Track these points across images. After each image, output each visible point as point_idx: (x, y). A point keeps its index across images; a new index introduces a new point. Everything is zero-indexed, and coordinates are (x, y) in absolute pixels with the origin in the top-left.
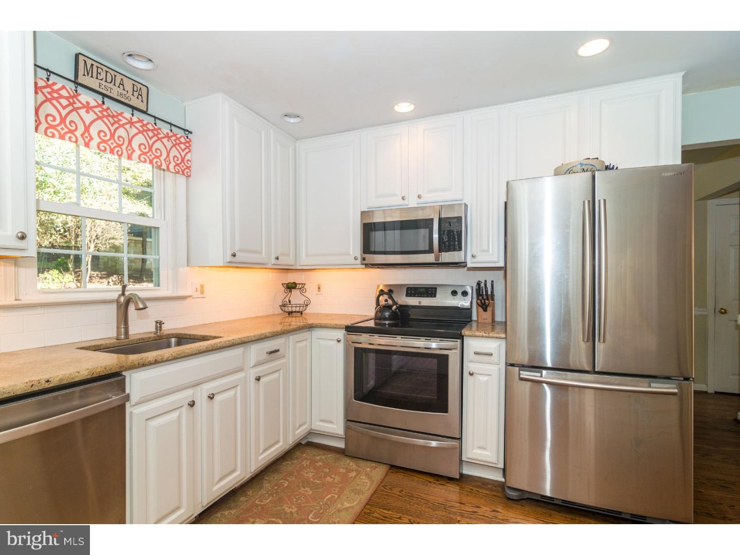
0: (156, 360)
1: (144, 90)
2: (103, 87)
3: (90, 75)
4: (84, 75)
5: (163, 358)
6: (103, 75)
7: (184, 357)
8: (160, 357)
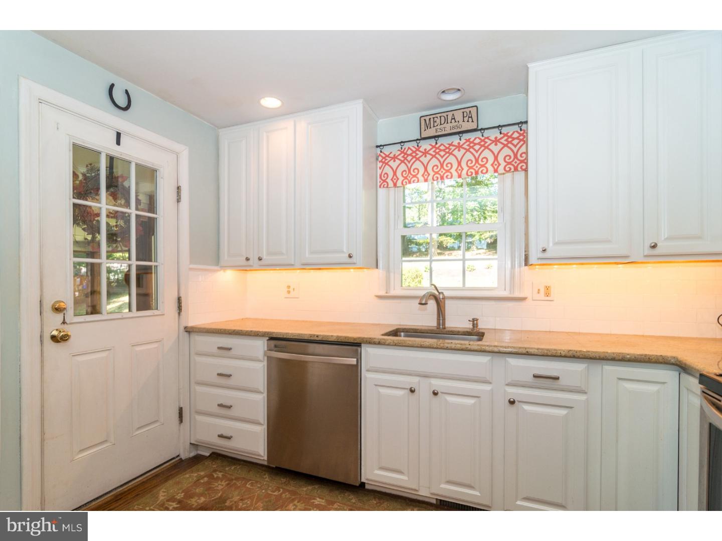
0: (379, 342)
1: (474, 110)
2: (439, 130)
3: (429, 127)
4: (425, 130)
5: (386, 342)
6: (438, 121)
7: (405, 346)
8: (383, 341)
